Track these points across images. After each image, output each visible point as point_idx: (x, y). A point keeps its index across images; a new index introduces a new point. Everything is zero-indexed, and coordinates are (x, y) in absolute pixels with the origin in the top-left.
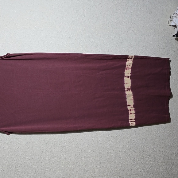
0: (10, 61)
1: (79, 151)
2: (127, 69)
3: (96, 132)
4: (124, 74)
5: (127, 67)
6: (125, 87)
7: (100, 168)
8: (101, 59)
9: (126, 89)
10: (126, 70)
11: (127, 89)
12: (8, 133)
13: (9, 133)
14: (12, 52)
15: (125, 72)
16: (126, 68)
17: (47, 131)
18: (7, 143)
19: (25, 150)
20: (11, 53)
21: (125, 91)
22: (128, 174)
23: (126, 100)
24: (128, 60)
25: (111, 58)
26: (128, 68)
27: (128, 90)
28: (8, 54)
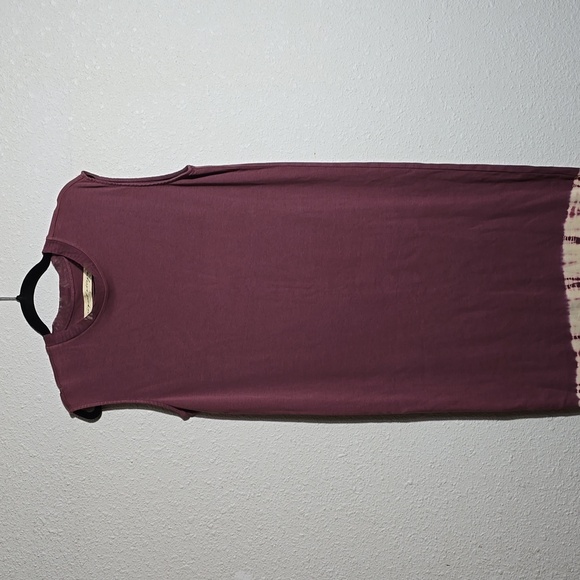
0: (193, 189)
1: (405, 481)
2: (572, 214)
3: (462, 423)
4: (562, 230)
5: (574, 208)
6: (566, 275)
7: (474, 542)
8: (482, 181)
9: (567, 283)
10: (568, 219)
11: (571, 282)
12: (184, 413)
13: (186, 413)
14: (200, 161)
15: (566, 226)
16: (569, 210)
17: (302, 413)
18: (180, 443)
19: (235, 470)
20: (196, 165)
21: (563, 288)
22: (566, 565)
23: (567, 319)
24: (576, 182)
25: (519, 176)
26: (576, 212)
27: (573, 286)
28: (190, 169)
